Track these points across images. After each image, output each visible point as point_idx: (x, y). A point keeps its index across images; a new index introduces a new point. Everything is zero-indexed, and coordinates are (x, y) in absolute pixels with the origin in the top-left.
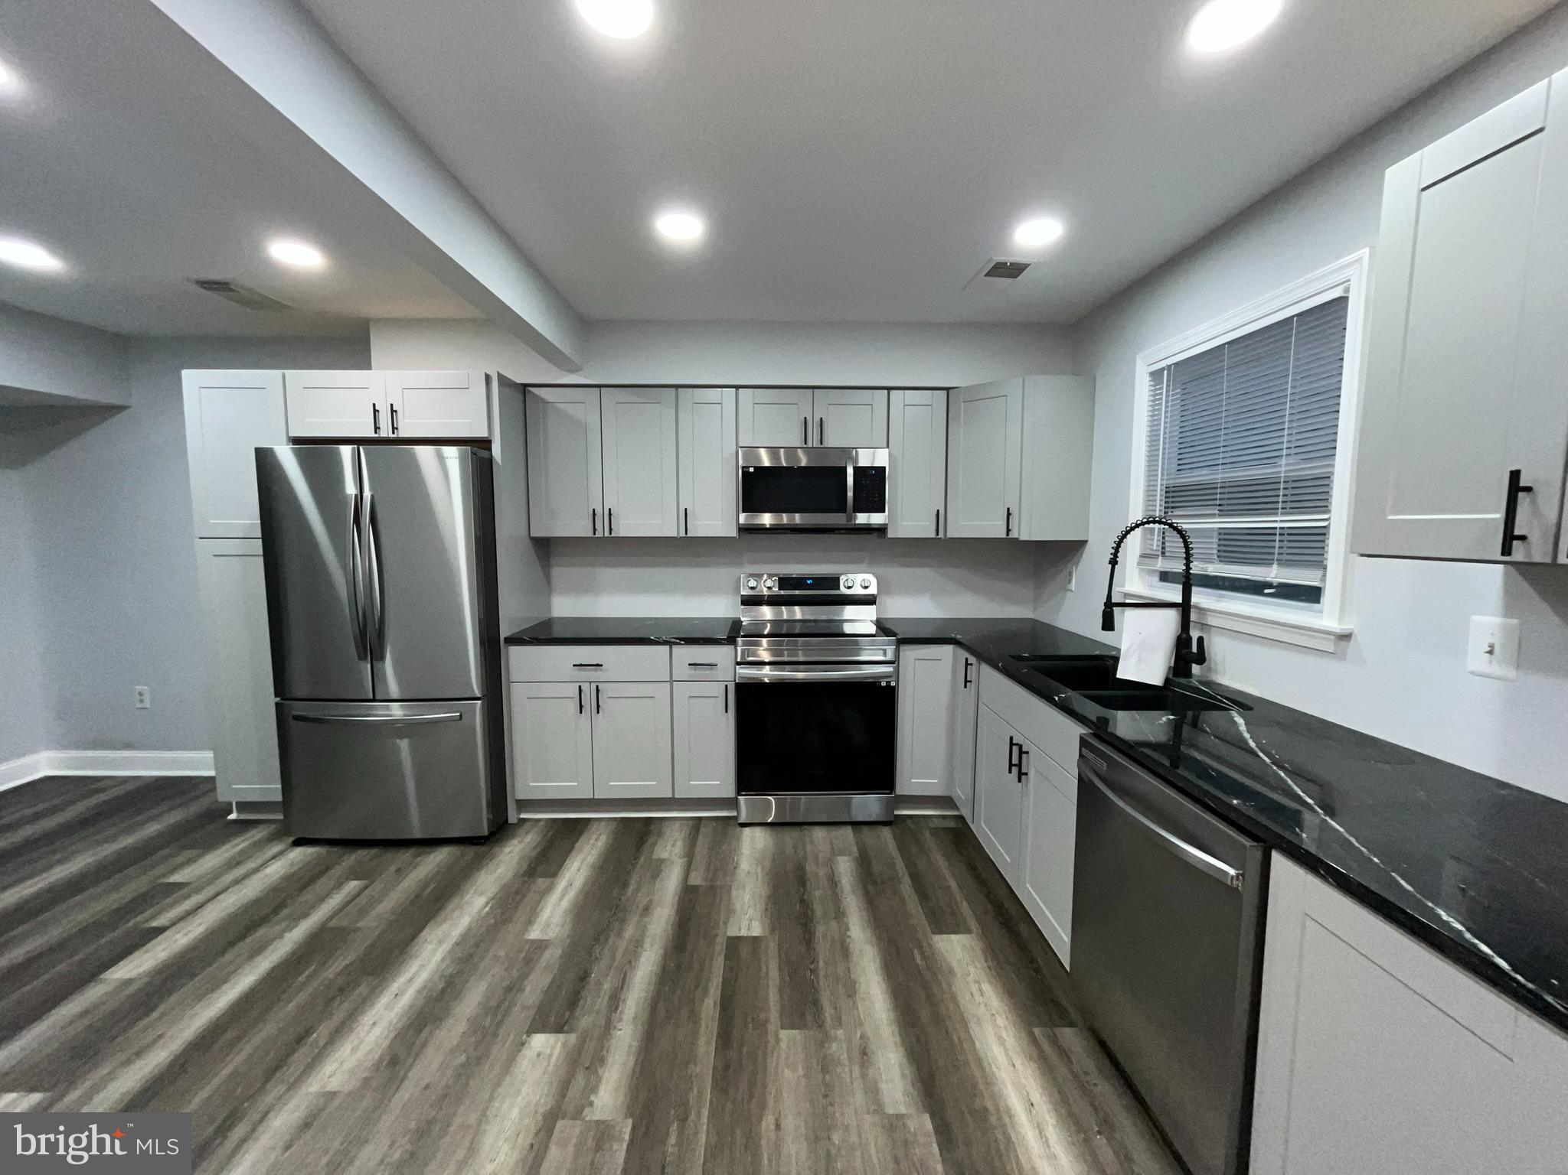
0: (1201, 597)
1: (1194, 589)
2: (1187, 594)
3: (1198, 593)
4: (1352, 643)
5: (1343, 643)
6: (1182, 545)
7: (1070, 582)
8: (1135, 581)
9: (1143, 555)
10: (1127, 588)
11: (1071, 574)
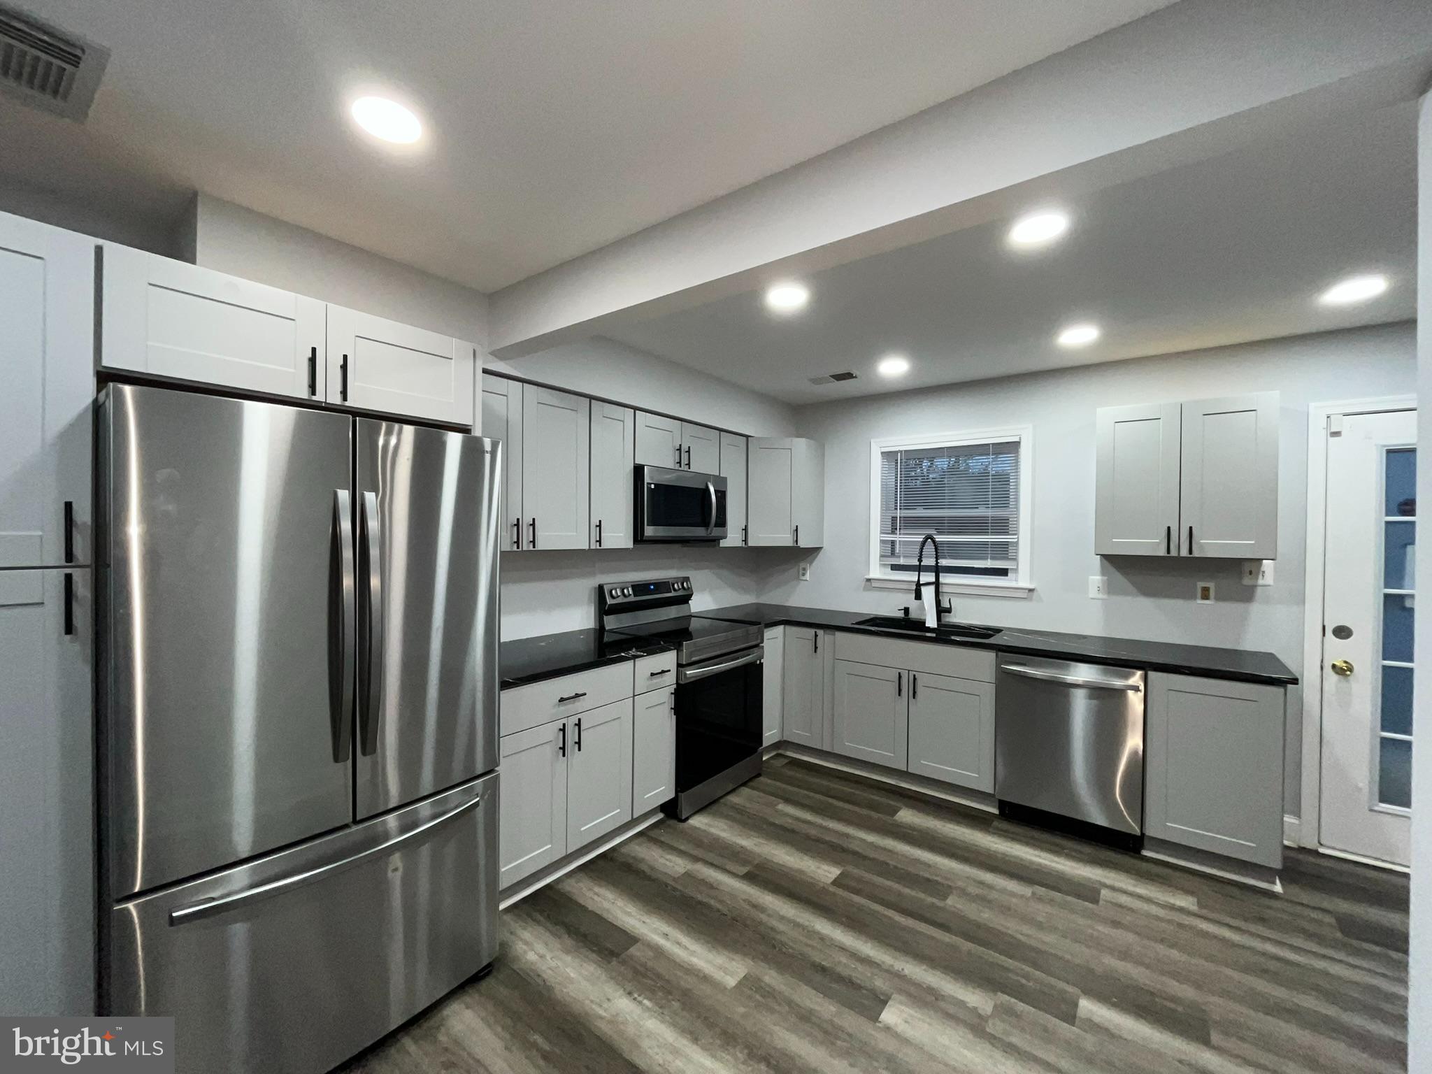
0: (945, 579)
1: (940, 574)
2: (937, 578)
3: (943, 577)
4: (1035, 593)
5: (1031, 593)
6: (934, 550)
7: (804, 575)
8: (877, 571)
9: (882, 556)
10: (872, 576)
11: (804, 569)
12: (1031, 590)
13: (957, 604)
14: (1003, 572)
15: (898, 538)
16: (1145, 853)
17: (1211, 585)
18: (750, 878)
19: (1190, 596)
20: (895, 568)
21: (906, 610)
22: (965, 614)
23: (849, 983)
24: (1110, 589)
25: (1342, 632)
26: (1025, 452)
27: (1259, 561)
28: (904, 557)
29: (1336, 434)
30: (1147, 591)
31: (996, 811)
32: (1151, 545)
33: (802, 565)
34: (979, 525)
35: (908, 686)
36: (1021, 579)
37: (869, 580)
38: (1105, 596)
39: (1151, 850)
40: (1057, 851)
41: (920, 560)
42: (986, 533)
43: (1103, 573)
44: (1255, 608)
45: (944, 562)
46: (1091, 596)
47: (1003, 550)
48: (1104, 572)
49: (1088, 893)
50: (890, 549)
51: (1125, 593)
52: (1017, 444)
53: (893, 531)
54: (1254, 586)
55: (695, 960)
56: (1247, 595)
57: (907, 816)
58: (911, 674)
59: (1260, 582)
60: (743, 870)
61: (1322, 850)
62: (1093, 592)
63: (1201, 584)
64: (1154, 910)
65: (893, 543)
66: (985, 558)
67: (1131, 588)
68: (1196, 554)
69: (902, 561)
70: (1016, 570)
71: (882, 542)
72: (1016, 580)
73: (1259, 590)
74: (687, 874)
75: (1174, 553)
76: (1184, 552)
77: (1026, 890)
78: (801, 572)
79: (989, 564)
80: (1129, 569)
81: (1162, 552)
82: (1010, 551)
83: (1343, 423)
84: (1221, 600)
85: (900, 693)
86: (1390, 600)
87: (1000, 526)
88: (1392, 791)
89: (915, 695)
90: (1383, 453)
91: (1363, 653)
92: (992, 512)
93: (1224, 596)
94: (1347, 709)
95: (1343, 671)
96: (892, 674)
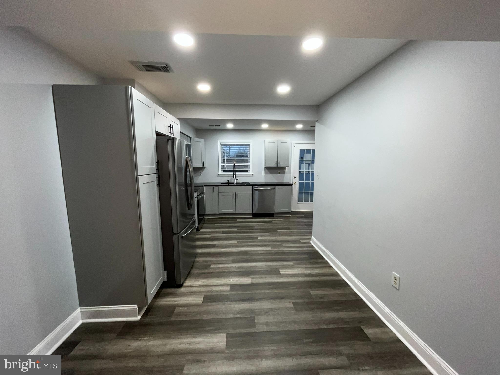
0: (236, 173)
6: (234, 167)
7: (201, 174)
8: (220, 172)
9: (221, 169)
10: (219, 173)
11: (201, 173)
12: (253, 174)
14: (247, 171)
15: (226, 164)
16: (275, 216)
17: (280, 171)
18: (222, 233)
19: (277, 174)
20: (224, 171)
21: (228, 181)
22: (241, 180)
23: (252, 238)
24: (266, 173)
25: (295, 177)
26: (251, 146)
27: (285, 167)
28: (227, 168)
29: (295, 147)
30: (271, 173)
31: (252, 216)
32: (273, 164)
33: (200, 172)
34: (243, 161)
35: (235, 195)
36: (251, 172)
37: (219, 174)
38: (265, 175)
39: (275, 215)
40: (264, 219)
42: (244, 163)
43: (265, 170)
44: (285, 175)
45: (236, 169)
46: (263, 175)
47: (247, 166)
49: (271, 222)
50: (223, 167)
51: (268, 174)
52: (250, 144)
53: (224, 162)
54: (285, 171)
55: (228, 243)
56: (284, 173)
57: (238, 220)
58: (236, 193)
59: (286, 170)
60: (221, 233)
61: (293, 211)
62: (263, 174)
63: (279, 171)
64: (279, 221)
65: (224, 165)
66: (244, 168)
67: (269, 172)
68: (280, 166)
69: (227, 170)
70: (250, 170)
71: (221, 165)
72: (250, 173)
73: (286, 172)
74: (211, 236)
75: (277, 166)
76: (278, 166)
77: (264, 224)
78: (200, 173)
79: (245, 169)
80: (269, 169)
81: (275, 166)
82: (249, 166)
83: (295, 145)
84: (281, 174)
85: (234, 197)
86: (300, 172)
87: (247, 161)
88: (300, 200)
89: (237, 197)
90: (300, 150)
91: (297, 180)
92: (245, 158)
93: (281, 173)
94: (295, 189)
95: (295, 183)
96: (232, 194)
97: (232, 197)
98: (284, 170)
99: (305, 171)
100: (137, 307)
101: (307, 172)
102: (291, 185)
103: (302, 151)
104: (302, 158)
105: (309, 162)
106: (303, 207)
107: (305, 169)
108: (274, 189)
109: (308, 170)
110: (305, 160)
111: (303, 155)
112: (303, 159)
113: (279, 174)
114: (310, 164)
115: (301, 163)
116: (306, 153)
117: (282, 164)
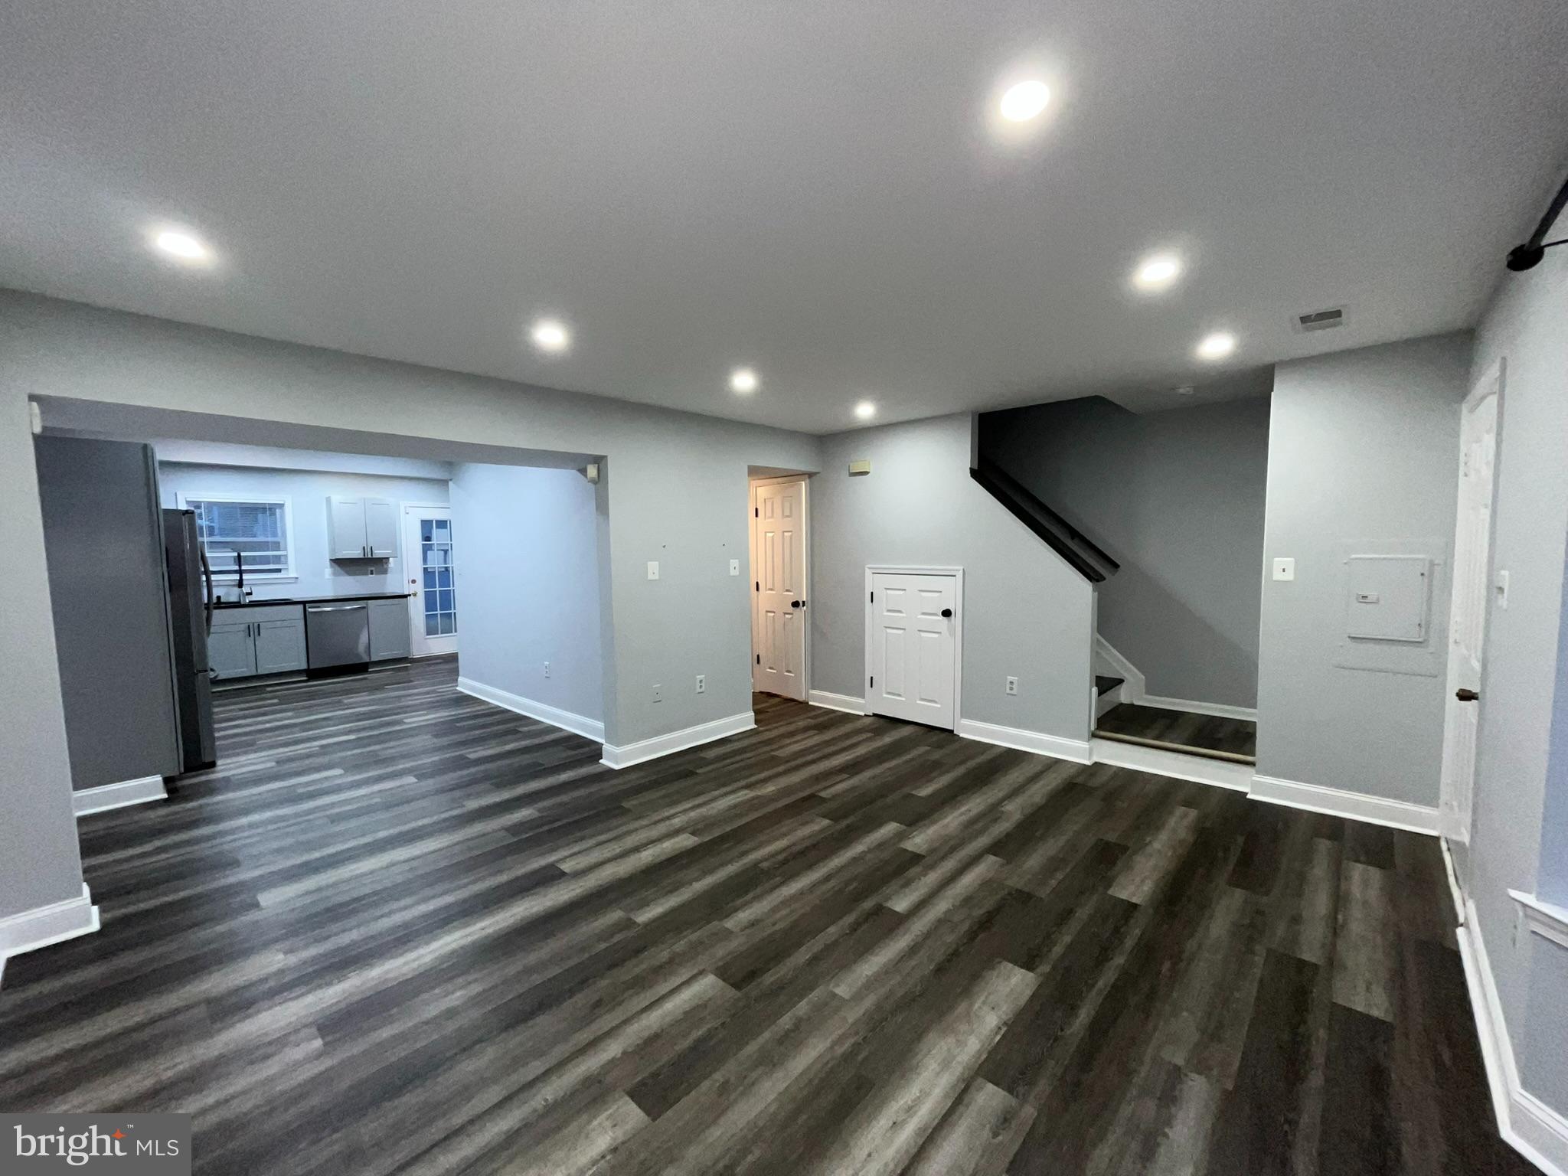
0: (245, 576)
4: (299, 579)
12: (297, 578)
13: (254, 590)
14: (279, 571)
16: (370, 670)
17: (373, 569)
19: (366, 574)
21: (219, 597)
22: (262, 594)
24: (335, 574)
25: (414, 581)
26: (287, 508)
27: (388, 558)
29: (408, 514)
30: (349, 574)
31: (307, 676)
32: (354, 553)
34: (263, 546)
35: (253, 631)
36: (290, 573)
38: (333, 577)
39: (372, 667)
40: (343, 678)
41: (240, 566)
42: (268, 551)
44: (389, 576)
45: (243, 568)
46: (327, 578)
47: (277, 559)
48: (331, 566)
51: (341, 576)
52: (282, 504)
54: (387, 568)
56: (385, 572)
57: (270, 689)
58: (256, 625)
59: (390, 566)
61: (414, 657)
62: (326, 576)
63: (370, 568)
66: (268, 564)
67: (343, 572)
68: (374, 557)
70: (287, 569)
72: (287, 574)
73: (389, 569)
75: (366, 557)
76: (370, 556)
79: (271, 567)
80: (344, 564)
81: (362, 556)
82: (282, 559)
83: (409, 510)
84: (376, 574)
85: (250, 636)
86: (425, 569)
87: (277, 546)
88: (431, 631)
89: (259, 635)
90: (422, 521)
91: (419, 588)
92: (270, 539)
93: (378, 573)
94: (417, 608)
95: (415, 595)
96: (243, 627)
97: (242, 634)
98: (385, 566)
99: (437, 566)
100: (161, 778)
101: (443, 570)
102: (406, 596)
103: (426, 525)
104: (427, 538)
105: (446, 548)
106: (439, 645)
107: (435, 562)
108: (364, 608)
109: (446, 564)
110: (434, 541)
111: (431, 532)
112: (430, 541)
113: (372, 574)
114: (448, 550)
115: (426, 549)
116: (437, 527)
117: (379, 553)
